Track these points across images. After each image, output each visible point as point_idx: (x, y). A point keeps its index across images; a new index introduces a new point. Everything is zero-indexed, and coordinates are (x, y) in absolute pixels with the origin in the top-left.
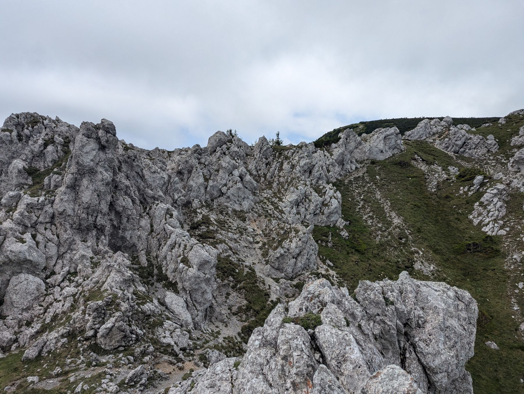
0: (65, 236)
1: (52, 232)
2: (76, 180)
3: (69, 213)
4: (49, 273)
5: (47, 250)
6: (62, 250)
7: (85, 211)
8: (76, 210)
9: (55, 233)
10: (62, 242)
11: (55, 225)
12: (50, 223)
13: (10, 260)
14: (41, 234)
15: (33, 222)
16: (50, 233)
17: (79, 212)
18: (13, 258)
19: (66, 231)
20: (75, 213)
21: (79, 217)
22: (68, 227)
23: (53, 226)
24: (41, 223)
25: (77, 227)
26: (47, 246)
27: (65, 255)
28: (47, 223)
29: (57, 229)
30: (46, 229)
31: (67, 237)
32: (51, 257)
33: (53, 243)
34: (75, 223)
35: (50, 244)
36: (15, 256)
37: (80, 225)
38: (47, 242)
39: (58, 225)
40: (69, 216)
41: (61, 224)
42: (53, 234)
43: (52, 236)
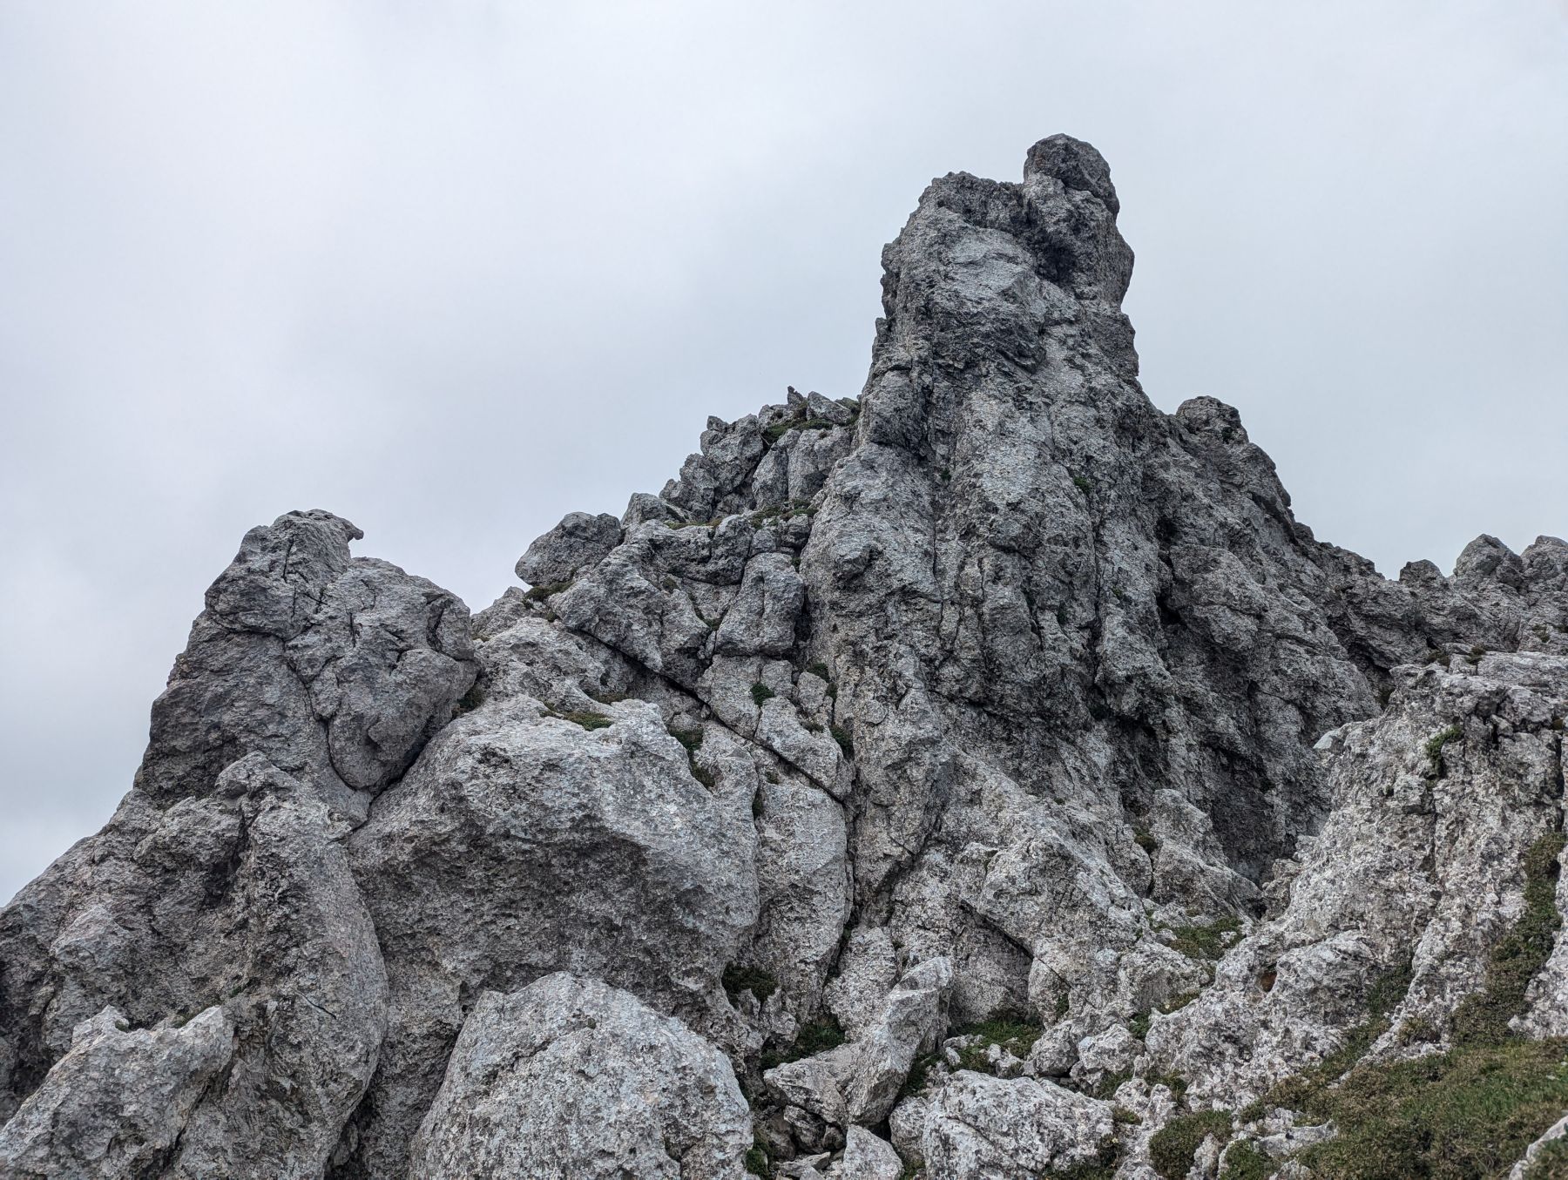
0: (898, 730)
1: (803, 712)
2: (927, 406)
3: (908, 576)
4: (788, 1027)
5: (771, 833)
6: (884, 842)
7: (1010, 564)
8: (949, 562)
9: (822, 719)
10: (874, 776)
11: (821, 671)
12: (788, 655)
13: (476, 840)
14: (731, 727)
15: (679, 639)
16: (789, 716)
17: (971, 570)
18: (497, 814)
19: (894, 696)
20: (948, 583)
21: (977, 603)
22: (908, 667)
23: (807, 676)
24: (730, 650)
25: (973, 689)
26: (770, 806)
27: (904, 890)
28: (768, 654)
29: (832, 692)
30: (760, 694)
31: (908, 732)
32: (803, 893)
33: (815, 783)
34: (950, 656)
35: (788, 788)
36: (513, 792)
37: (989, 666)
38: (774, 780)
39: (840, 664)
40: (907, 594)
41: (858, 657)
42: (813, 728)
43: (802, 735)
